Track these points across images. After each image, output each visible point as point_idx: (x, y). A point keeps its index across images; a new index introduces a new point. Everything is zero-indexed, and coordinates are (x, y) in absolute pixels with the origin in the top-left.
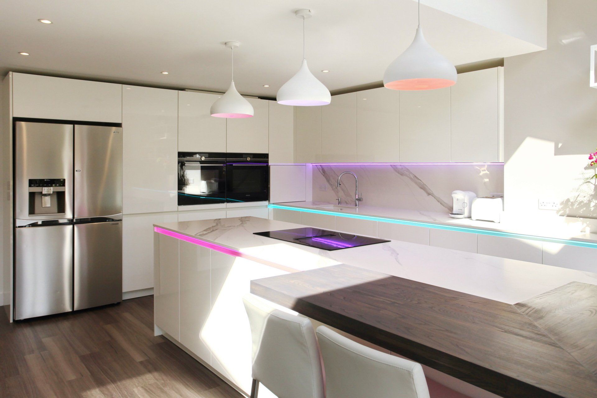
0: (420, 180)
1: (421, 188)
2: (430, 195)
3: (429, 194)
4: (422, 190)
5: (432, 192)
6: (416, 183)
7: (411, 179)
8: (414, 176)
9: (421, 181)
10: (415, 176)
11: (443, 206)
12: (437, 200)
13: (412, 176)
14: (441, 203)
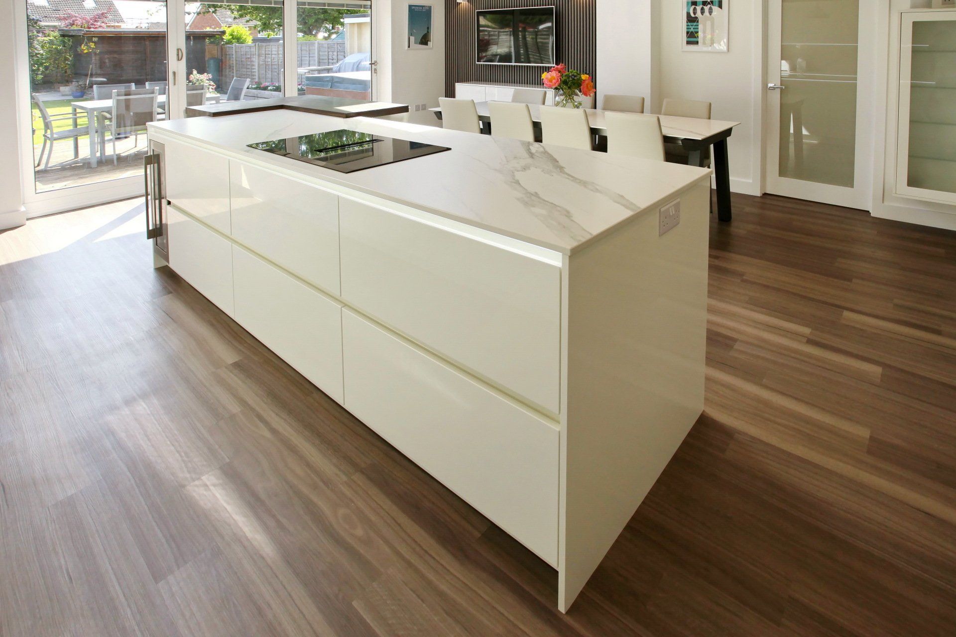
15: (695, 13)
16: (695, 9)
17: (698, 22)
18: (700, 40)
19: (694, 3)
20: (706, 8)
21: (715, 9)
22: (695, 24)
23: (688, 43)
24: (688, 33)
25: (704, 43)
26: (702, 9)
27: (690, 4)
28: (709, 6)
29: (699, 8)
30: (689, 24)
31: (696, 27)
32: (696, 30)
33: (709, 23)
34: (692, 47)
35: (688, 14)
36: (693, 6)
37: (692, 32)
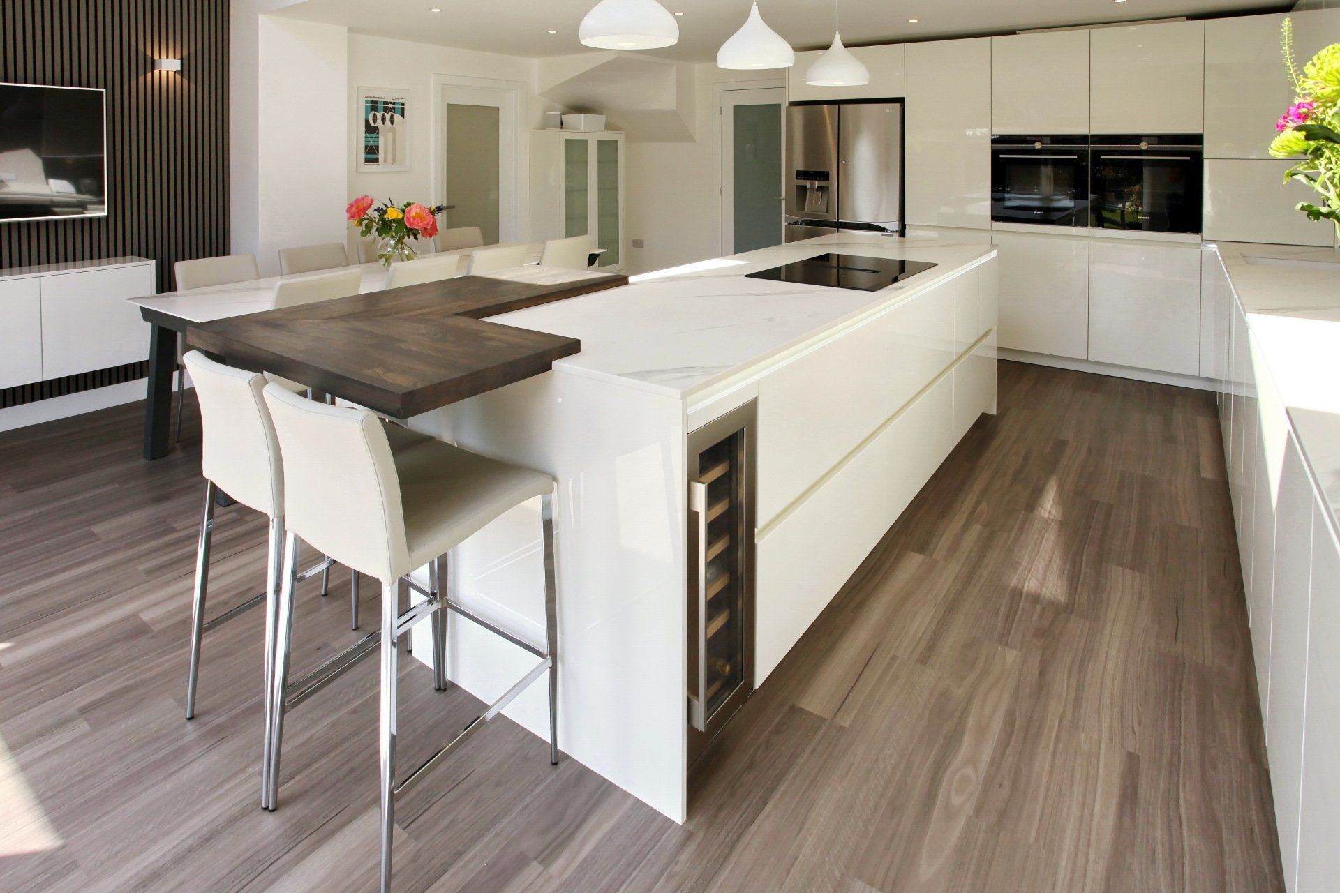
15: (375, 121)
16: (375, 116)
17: (378, 133)
18: (381, 156)
19: (374, 109)
20: (388, 116)
21: (397, 117)
22: (375, 135)
23: (368, 161)
24: (366, 147)
25: (385, 161)
26: (383, 117)
27: (369, 109)
28: (391, 113)
29: (379, 115)
30: (368, 135)
31: (376, 140)
32: (376, 144)
33: (390, 135)
34: (372, 167)
35: (367, 122)
36: (373, 112)
37: (371, 147)
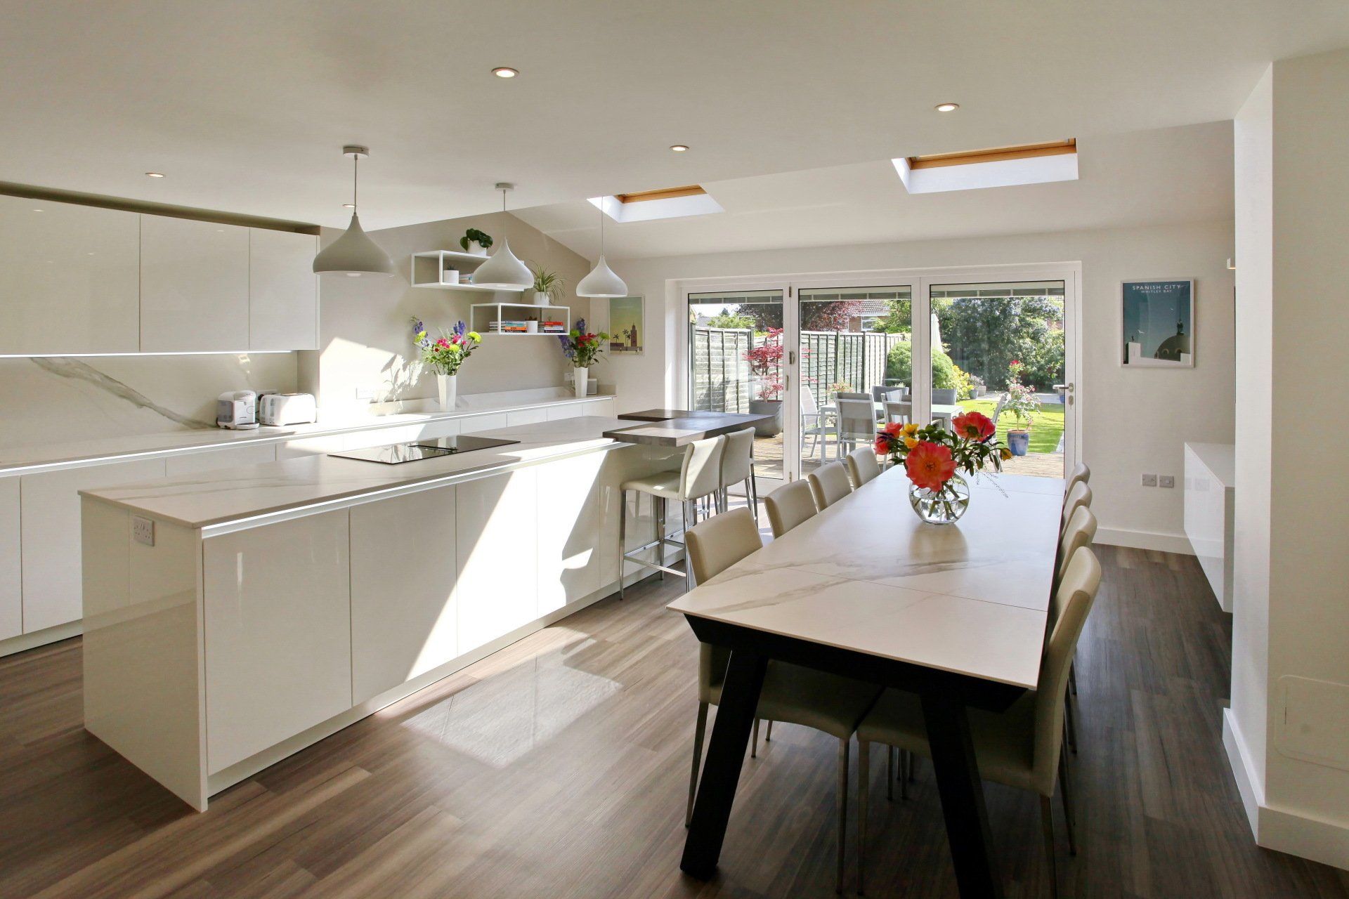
0: (118, 382)
1: (124, 397)
2: (144, 407)
3: (141, 405)
4: (125, 401)
5: (148, 402)
6: (109, 389)
7: (95, 382)
8: (103, 376)
9: (122, 384)
10: (107, 377)
11: (174, 420)
12: (159, 412)
13: (97, 377)
14: (168, 417)
